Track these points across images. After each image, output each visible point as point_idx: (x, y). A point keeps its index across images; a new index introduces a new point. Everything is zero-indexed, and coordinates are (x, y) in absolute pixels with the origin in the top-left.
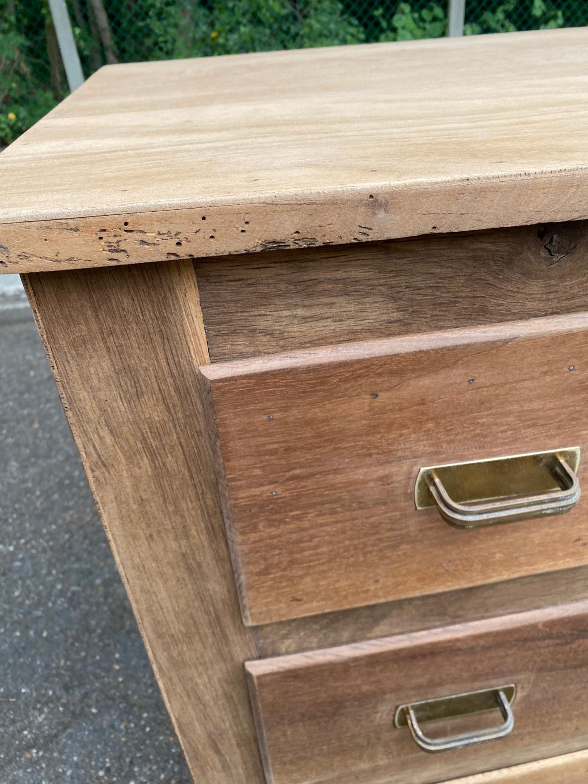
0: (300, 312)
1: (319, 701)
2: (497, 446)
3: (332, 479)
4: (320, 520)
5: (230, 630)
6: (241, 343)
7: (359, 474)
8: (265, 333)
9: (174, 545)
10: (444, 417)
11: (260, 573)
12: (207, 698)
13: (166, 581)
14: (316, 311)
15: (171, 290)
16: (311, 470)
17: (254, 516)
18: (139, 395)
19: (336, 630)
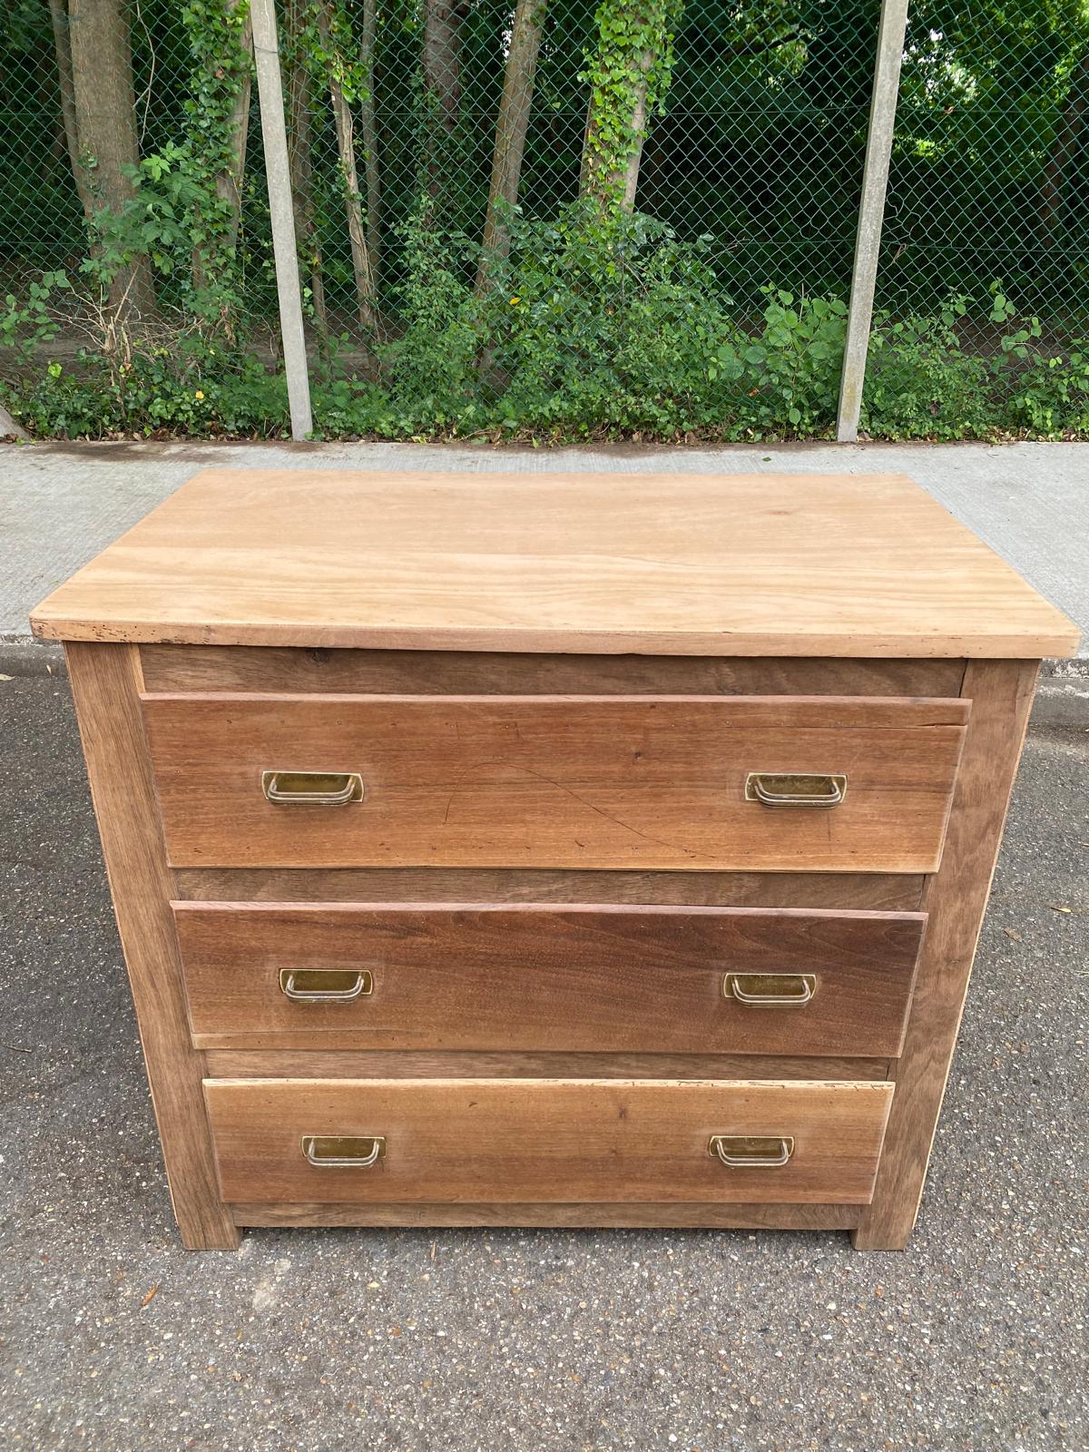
0: (190, 673)
1: (220, 946)
2: (308, 764)
3: (211, 769)
4: (207, 795)
5: (161, 871)
6: (161, 685)
7: (227, 769)
8: (172, 680)
9: (126, 798)
10: (272, 741)
11: (173, 825)
12: (146, 929)
13: (121, 823)
14: (198, 674)
15: (128, 654)
16: (199, 761)
17: (168, 784)
18: (111, 704)
19: (229, 888)
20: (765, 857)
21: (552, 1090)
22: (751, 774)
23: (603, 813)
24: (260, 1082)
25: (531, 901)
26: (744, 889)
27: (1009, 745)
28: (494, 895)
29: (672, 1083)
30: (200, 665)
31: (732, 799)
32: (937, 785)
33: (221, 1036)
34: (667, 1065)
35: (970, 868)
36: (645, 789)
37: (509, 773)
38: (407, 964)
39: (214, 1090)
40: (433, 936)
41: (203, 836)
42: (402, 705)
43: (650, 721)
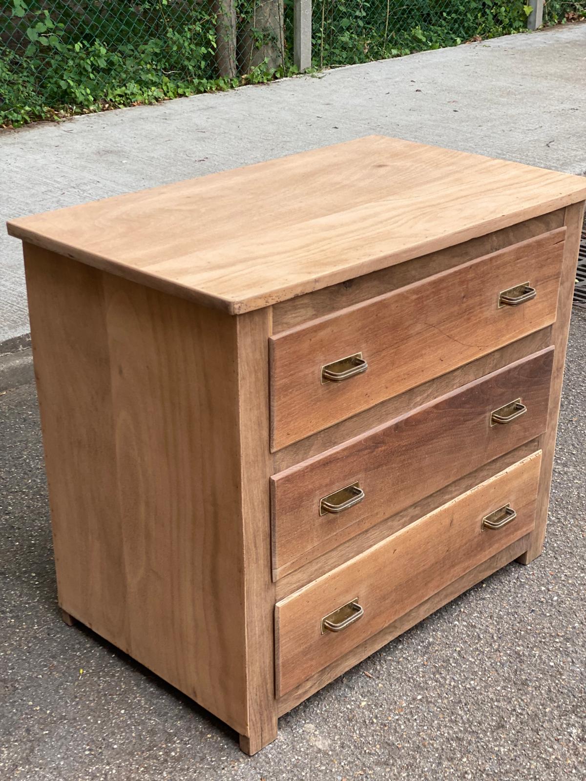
1: (295, 497)
2: (341, 355)
3: (300, 374)
4: (296, 393)
5: (267, 457)
6: (280, 328)
7: (307, 372)
8: (285, 323)
10: (327, 345)
11: (279, 421)
12: (256, 504)
13: (252, 432)
14: (297, 314)
15: (267, 313)
16: (295, 371)
17: (281, 393)
18: (255, 349)
19: (298, 454)
21: (425, 523)
22: (501, 293)
23: (450, 337)
24: (304, 589)
26: (495, 360)
27: (576, 245)
28: (406, 408)
29: (469, 493)
30: (299, 308)
32: (556, 275)
33: (290, 564)
34: (464, 484)
36: (465, 317)
37: (418, 328)
38: (374, 468)
39: (283, 608)
40: (386, 444)
41: (292, 423)
42: (381, 302)
43: (469, 276)
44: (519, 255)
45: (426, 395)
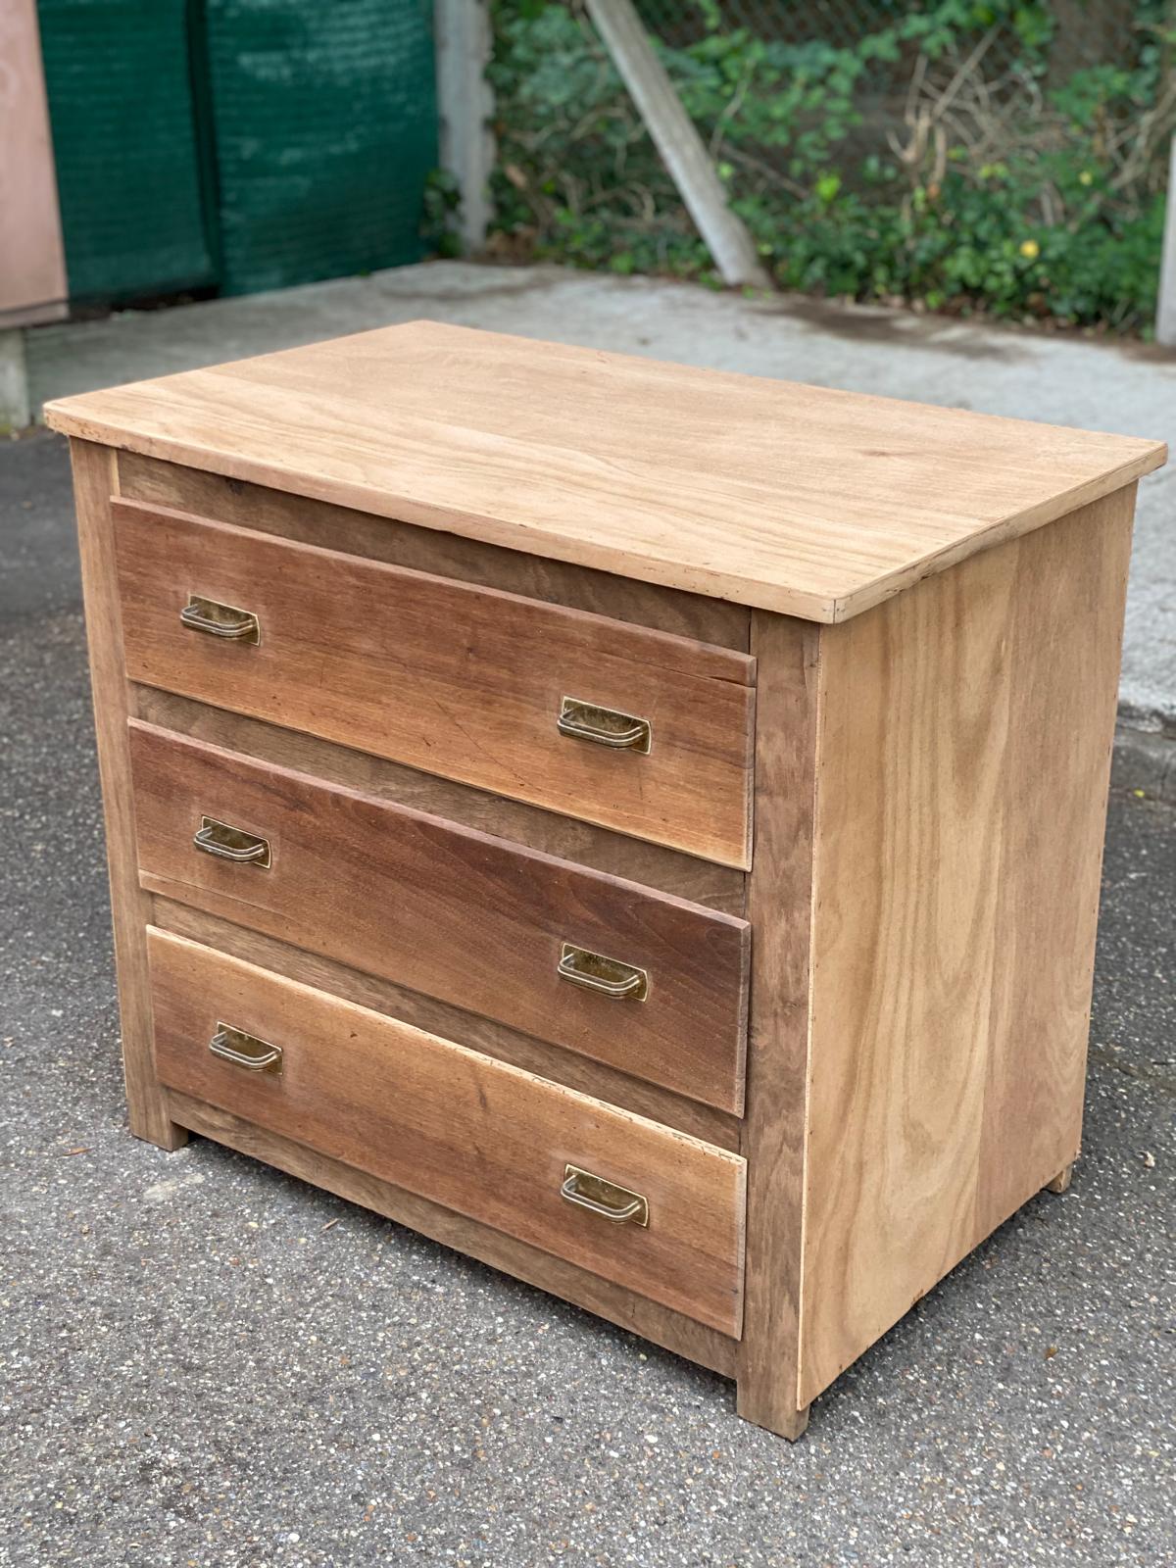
0: (149, 485)
1: (159, 775)
3: (155, 582)
4: (153, 608)
6: (130, 491)
7: (165, 585)
8: (137, 488)
9: (105, 599)
10: (196, 563)
11: (128, 633)
13: (101, 624)
15: (107, 457)
16: (146, 572)
17: (126, 590)
18: (97, 502)
19: (173, 715)
20: (585, 803)
21: (418, 1042)
22: (566, 698)
23: (445, 711)
24: (188, 943)
25: (397, 801)
26: (578, 842)
27: (805, 724)
28: (367, 785)
29: (527, 1076)
30: (157, 479)
31: (551, 722)
32: (732, 754)
33: (158, 878)
34: (524, 1051)
35: (788, 877)
36: (478, 692)
37: (366, 645)
38: (298, 844)
39: (153, 939)
40: (317, 816)
41: (150, 651)
43: (477, 613)
44: (608, 644)
45: (408, 790)
